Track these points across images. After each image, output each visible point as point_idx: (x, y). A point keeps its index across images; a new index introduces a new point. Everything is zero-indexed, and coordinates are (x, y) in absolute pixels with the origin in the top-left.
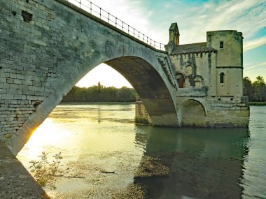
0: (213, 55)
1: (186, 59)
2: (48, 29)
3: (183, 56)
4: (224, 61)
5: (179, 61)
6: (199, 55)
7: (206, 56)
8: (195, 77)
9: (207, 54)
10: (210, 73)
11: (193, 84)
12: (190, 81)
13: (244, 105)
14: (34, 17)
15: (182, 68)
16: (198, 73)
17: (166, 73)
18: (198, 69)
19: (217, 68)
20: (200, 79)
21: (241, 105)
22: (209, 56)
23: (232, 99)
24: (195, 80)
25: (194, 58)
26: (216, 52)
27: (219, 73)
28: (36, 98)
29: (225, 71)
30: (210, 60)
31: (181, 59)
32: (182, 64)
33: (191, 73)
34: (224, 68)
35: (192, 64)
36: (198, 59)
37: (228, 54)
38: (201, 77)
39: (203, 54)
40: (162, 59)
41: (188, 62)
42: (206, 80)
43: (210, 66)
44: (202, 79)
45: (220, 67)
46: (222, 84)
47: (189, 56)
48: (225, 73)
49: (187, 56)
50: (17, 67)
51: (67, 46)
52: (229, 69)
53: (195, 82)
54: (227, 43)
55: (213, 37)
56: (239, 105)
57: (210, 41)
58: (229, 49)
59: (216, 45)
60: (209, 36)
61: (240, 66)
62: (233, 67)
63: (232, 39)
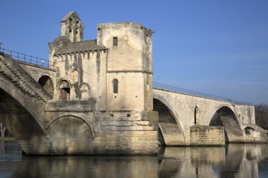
0: (103, 55)
1: (71, 60)
3: (69, 57)
4: (118, 62)
5: (64, 63)
6: (86, 55)
7: (93, 56)
8: (81, 85)
9: (95, 54)
10: (98, 79)
11: (78, 93)
12: (76, 91)
13: (147, 123)
15: (67, 74)
16: (85, 80)
18: (84, 75)
19: (108, 72)
20: (87, 88)
21: (142, 123)
22: (98, 57)
23: (128, 116)
24: (82, 88)
25: (80, 60)
26: (105, 50)
27: (111, 79)
29: (119, 76)
30: (98, 62)
31: (67, 61)
32: (67, 68)
33: (77, 81)
34: (117, 72)
35: (78, 67)
36: (85, 61)
37: (122, 54)
38: (88, 86)
39: (91, 54)
41: (74, 65)
42: (94, 88)
43: (99, 71)
44: (89, 88)
45: (113, 72)
46: (115, 94)
47: (75, 57)
48: (119, 80)
49: (73, 57)
52: (124, 74)
53: (81, 92)
54: (122, 39)
55: (104, 30)
56: (139, 123)
57: (101, 36)
58: (125, 46)
59: (108, 41)
60: (99, 29)
61: (140, 69)
62: (129, 71)
63: (129, 34)
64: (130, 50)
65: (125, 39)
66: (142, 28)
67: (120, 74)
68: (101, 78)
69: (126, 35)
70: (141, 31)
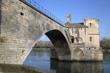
0: (87, 29)
1: (74, 30)
2: (29, 19)
3: (73, 29)
4: (91, 31)
5: (71, 31)
6: (81, 28)
7: (83, 29)
8: (79, 38)
9: (84, 28)
10: (85, 36)
11: (78, 41)
12: (77, 40)
13: (100, 51)
14: (24, 15)
15: (73, 34)
16: (80, 37)
17: (67, 36)
18: (80, 35)
19: (89, 34)
20: (81, 39)
21: (99, 51)
22: (85, 29)
23: (95, 49)
24: (79, 39)
25: (78, 30)
26: (87, 27)
27: (89, 37)
28: (23, 49)
30: (85, 31)
31: (73, 30)
32: (73, 32)
33: (77, 37)
34: (91, 34)
35: (77, 32)
36: (80, 30)
37: (93, 28)
38: (81, 38)
39: (82, 28)
40: (66, 30)
41: (76, 31)
42: (84, 40)
43: (85, 34)
44: (82, 39)
45: (90, 34)
46: (91, 42)
47: (76, 29)
48: (92, 37)
49: (75, 29)
50: (18, 36)
51: (34, 26)
52: (94, 35)
53: (78, 40)
54: (93, 24)
55: (86, 21)
56: (98, 51)
57: (85, 22)
58: (93, 26)
59: (88, 24)
60: (85, 20)
61: (98, 34)
62: (95, 34)
63: (95, 22)
64: (95, 27)
65: (94, 24)
66: (98, 20)
67: (92, 35)
68: (86, 36)
69: (94, 23)
70: (98, 21)
